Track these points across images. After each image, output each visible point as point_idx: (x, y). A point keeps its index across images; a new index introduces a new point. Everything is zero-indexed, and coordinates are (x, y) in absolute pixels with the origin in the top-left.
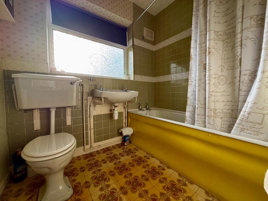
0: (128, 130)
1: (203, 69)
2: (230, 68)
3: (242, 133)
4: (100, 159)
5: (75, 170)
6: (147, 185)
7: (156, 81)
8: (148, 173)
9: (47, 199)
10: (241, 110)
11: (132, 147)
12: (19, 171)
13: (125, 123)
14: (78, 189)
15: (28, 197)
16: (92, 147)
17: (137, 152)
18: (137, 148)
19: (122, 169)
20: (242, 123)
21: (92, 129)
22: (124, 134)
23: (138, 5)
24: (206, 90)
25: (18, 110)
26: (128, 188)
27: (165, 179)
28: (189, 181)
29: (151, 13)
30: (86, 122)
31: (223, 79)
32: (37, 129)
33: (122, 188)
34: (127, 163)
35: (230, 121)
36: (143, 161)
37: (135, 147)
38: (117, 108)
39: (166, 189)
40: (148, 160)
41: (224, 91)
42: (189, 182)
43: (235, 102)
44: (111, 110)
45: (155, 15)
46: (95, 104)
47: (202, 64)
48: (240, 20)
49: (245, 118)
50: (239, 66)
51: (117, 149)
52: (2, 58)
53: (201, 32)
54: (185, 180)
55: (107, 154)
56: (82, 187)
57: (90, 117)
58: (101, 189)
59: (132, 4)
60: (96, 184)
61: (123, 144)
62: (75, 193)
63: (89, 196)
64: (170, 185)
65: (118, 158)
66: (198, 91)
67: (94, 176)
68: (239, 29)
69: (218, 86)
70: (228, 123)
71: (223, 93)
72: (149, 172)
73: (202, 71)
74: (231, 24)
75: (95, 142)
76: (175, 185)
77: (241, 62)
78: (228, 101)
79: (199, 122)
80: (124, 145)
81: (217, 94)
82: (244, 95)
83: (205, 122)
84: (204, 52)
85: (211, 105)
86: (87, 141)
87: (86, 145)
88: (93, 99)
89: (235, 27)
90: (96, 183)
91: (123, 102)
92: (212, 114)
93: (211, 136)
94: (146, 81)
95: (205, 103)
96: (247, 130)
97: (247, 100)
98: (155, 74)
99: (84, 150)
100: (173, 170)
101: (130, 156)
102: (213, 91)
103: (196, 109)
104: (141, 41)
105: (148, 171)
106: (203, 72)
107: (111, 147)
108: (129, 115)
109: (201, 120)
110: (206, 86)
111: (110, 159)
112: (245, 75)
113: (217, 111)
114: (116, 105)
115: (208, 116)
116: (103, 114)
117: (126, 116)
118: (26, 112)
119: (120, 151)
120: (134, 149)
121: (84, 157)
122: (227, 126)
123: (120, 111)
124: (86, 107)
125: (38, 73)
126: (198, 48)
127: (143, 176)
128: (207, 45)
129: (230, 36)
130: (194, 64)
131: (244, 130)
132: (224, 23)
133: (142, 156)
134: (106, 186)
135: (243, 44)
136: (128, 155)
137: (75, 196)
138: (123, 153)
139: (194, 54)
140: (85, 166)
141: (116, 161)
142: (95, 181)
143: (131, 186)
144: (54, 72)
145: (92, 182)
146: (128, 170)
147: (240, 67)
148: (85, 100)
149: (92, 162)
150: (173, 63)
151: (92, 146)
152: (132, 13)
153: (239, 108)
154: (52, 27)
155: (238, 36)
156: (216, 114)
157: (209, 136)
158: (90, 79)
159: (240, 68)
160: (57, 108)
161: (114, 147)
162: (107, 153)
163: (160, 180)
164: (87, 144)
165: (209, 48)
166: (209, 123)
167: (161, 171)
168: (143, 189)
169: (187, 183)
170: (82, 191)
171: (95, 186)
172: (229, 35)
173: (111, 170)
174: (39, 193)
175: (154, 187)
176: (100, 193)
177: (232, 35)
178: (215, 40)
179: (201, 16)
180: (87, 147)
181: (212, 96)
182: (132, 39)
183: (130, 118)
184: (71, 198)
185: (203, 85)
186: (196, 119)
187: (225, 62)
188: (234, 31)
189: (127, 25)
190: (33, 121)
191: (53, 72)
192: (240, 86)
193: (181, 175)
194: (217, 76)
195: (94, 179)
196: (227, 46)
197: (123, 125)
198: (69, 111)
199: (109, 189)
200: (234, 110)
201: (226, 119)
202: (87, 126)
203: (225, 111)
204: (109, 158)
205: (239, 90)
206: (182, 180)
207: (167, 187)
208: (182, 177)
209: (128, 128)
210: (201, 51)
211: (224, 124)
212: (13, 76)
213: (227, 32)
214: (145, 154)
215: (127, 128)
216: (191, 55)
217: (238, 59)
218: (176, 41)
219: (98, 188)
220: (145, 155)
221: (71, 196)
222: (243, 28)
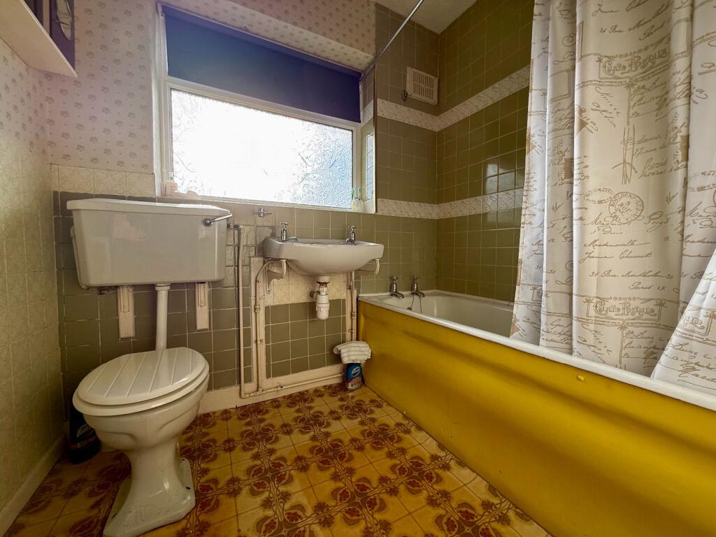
0: (357, 349)
1: (563, 176)
2: (652, 171)
3: (690, 377)
4: (278, 423)
5: (211, 444)
6: (390, 506)
7: (442, 216)
8: (400, 474)
9: (130, 512)
10: (687, 303)
11: (365, 395)
12: (80, 436)
13: (352, 329)
14: (210, 494)
15: (92, 501)
16: (260, 389)
17: (377, 411)
18: (379, 400)
19: (330, 454)
20: (688, 344)
21: (261, 341)
22: (346, 360)
23: (391, 8)
24: (572, 240)
25: (83, 287)
26: (338, 508)
27: (446, 495)
28: (518, 510)
29: (428, 27)
30: (247, 322)
31: (629, 203)
32: (126, 336)
33: (320, 507)
34: (346, 439)
35: (652, 338)
36: (392, 439)
37: (374, 396)
38: (325, 289)
39: (445, 527)
40: (407, 436)
41: (632, 243)
42: (517, 514)
43: (670, 277)
44: (312, 294)
45: (438, 31)
46: (270, 276)
47: (560, 160)
48: (684, 13)
49: (700, 331)
50: (680, 160)
51: (327, 398)
52: (51, 164)
53: (556, 62)
54: (506, 504)
55: (298, 411)
56: (219, 492)
57: (255, 309)
58: (267, 504)
59: (373, 7)
60: (255, 488)
61: (342, 386)
62: (200, 505)
63: (232, 517)
64: (459, 514)
65: (325, 423)
66: (548, 241)
67: (256, 466)
68: (679, 43)
69: (611, 226)
70: (644, 343)
71: (630, 248)
72: (402, 470)
73: (560, 182)
74: (656, 30)
75: (268, 376)
76: (473, 518)
77: (688, 147)
78: (644, 275)
79: (551, 336)
80: (346, 390)
81: (606, 251)
82: (699, 256)
83: (571, 336)
84: (566, 123)
85: (587, 284)
86: (248, 372)
87: (245, 382)
88: (264, 264)
89: (667, 38)
90: (255, 485)
91: (343, 273)
92: (592, 313)
93: (584, 381)
94: (411, 215)
95: (571, 277)
96: (708, 367)
97: (707, 272)
98: (439, 196)
99: (240, 394)
100: (474, 472)
101: (356, 421)
102: (596, 241)
103: (543, 297)
104: (399, 106)
105: (402, 467)
106: (563, 184)
107: (311, 392)
108: (361, 308)
109: (559, 329)
110: (572, 226)
111: (302, 425)
112: (702, 189)
113: (608, 305)
114: (324, 279)
115: (579, 319)
116: (291, 302)
117: (355, 309)
118: (103, 292)
119: (334, 403)
120: (372, 401)
121: (239, 412)
122: (641, 353)
123: (337, 297)
124: (247, 284)
125: (131, 198)
126: (547, 113)
127: (383, 480)
128: (576, 103)
129: (651, 68)
130: (539, 160)
131: (696, 367)
132: (634, 28)
133: (392, 423)
134: (279, 497)
135: (694, 91)
136: (352, 416)
137: (198, 513)
138: (340, 411)
139: (539, 133)
140: (237, 438)
141: (317, 431)
142: (256, 480)
143: (347, 505)
144: (171, 196)
145: (247, 482)
146: (345, 460)
147: (684, 163)
148: (243, 266)
149: (256, 428)
150: (492, 162)
151: (260, 386)
152: (373, 30)
153: (682, 298)
154: (168, 83)
155: (677, 66)
156: (604, 312)
157: (579, 380)
158: (258, 211)
159: (686, 166)
160: (173, 285)
161: (318, 393)
162: (297, 407)
163: (429, 496)
164: (248, 380)
165: (582, 111)
166: (583, 341)
167: (437, 471)
168: (378, 516)
169: (511, 514)
170: (218, 503)
171: (253, 493)
172: (650, 64)
173: (301, 454)
174: (116, 494)
175: (410, 516)
176: (261, 513)
177: (657, 66)
178: (600, 83)
179: (557, 14)
180: (248, 387)
181: (590, 257)
182: (372, 102)
183: (366, 317)
184: (188, 516)
185: (565, 222)
186: (543, 327)
187: (637, 150)
188: (664, 51)
189: (360, 64)
190: (118, 315)
191: (169, 196)
192: (686, 224)
193: (494, 489)
194: (606, 196)
195: (253, 472)
196: (642, 101)
197: (344, 336)
198: (203, 294)
199: (287, 506)
200: (667, 304)
201: (637, 331)
202: (247, 332)
203: (633, 304)
204: (299, 422)
205: (682, 240)
206: (498, 506)
207: (449, 519)
208: (497, 496)
209: (356, 345)
210: (556, 120)
211: (632, 345)
212: (71, 205)
213: (643, 55)
214: (400, 419)
215: (353, 344)
216: (529, 135)
217: (679, 139)
218: (497, 98)
219: (259, 500)
220: (397, 421)
221: (189, 513)
222: (694, 39)
